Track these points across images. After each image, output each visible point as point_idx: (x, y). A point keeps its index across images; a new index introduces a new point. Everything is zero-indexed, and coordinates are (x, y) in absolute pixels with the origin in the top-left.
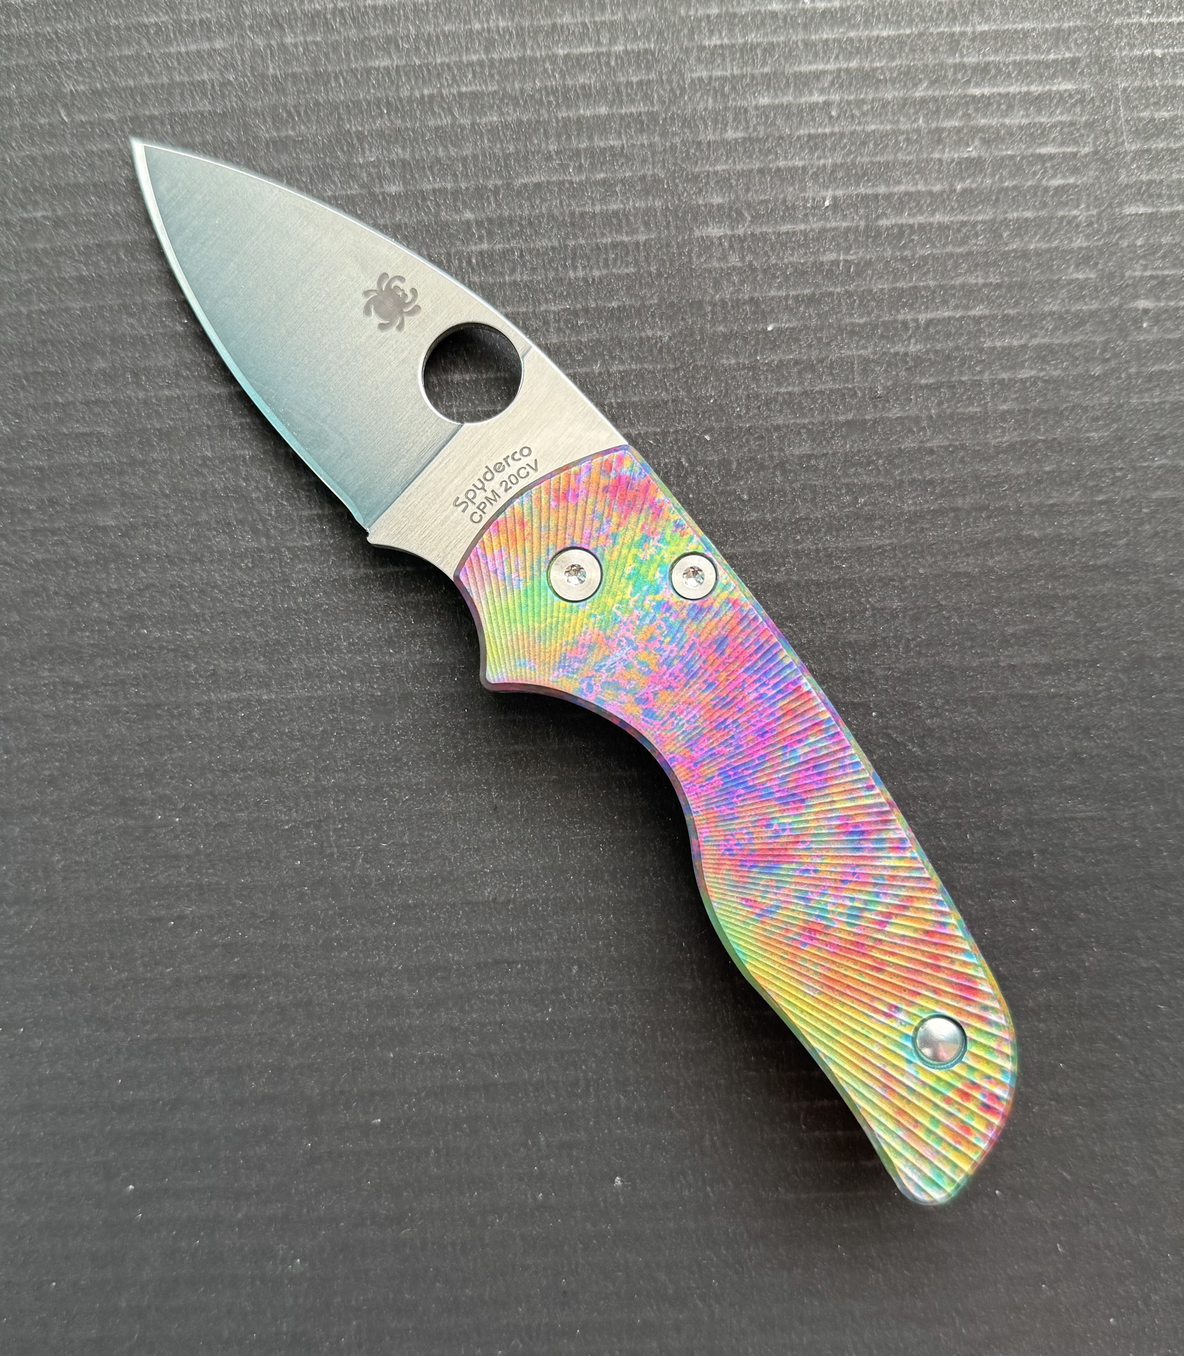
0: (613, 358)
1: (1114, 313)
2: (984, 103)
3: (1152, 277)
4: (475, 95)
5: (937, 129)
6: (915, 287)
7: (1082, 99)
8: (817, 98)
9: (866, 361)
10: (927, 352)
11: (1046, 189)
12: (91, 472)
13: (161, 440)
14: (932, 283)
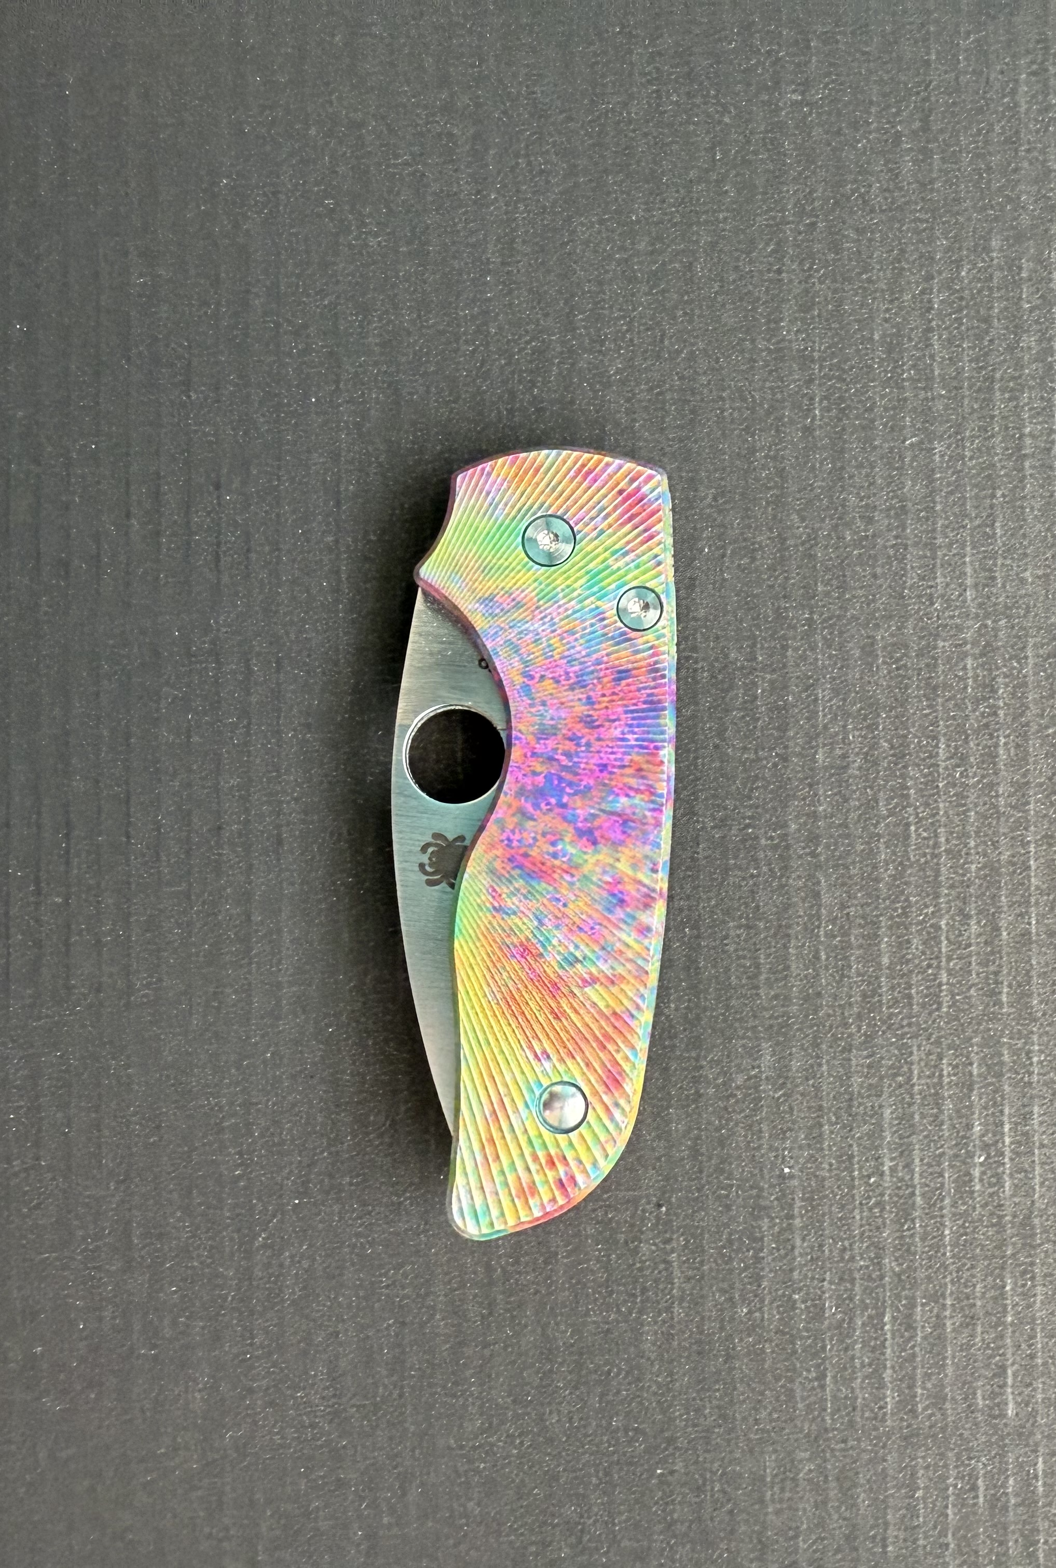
1: (672, 1442)
3: (704, 1480)
4: (906, 839)
5: (854, 1278)
6: (703, 1250)
7: (878, 1418)
8: (888, 1164)
10: (642, 1261)
11: (792, 1381)
14: (706, 1267)
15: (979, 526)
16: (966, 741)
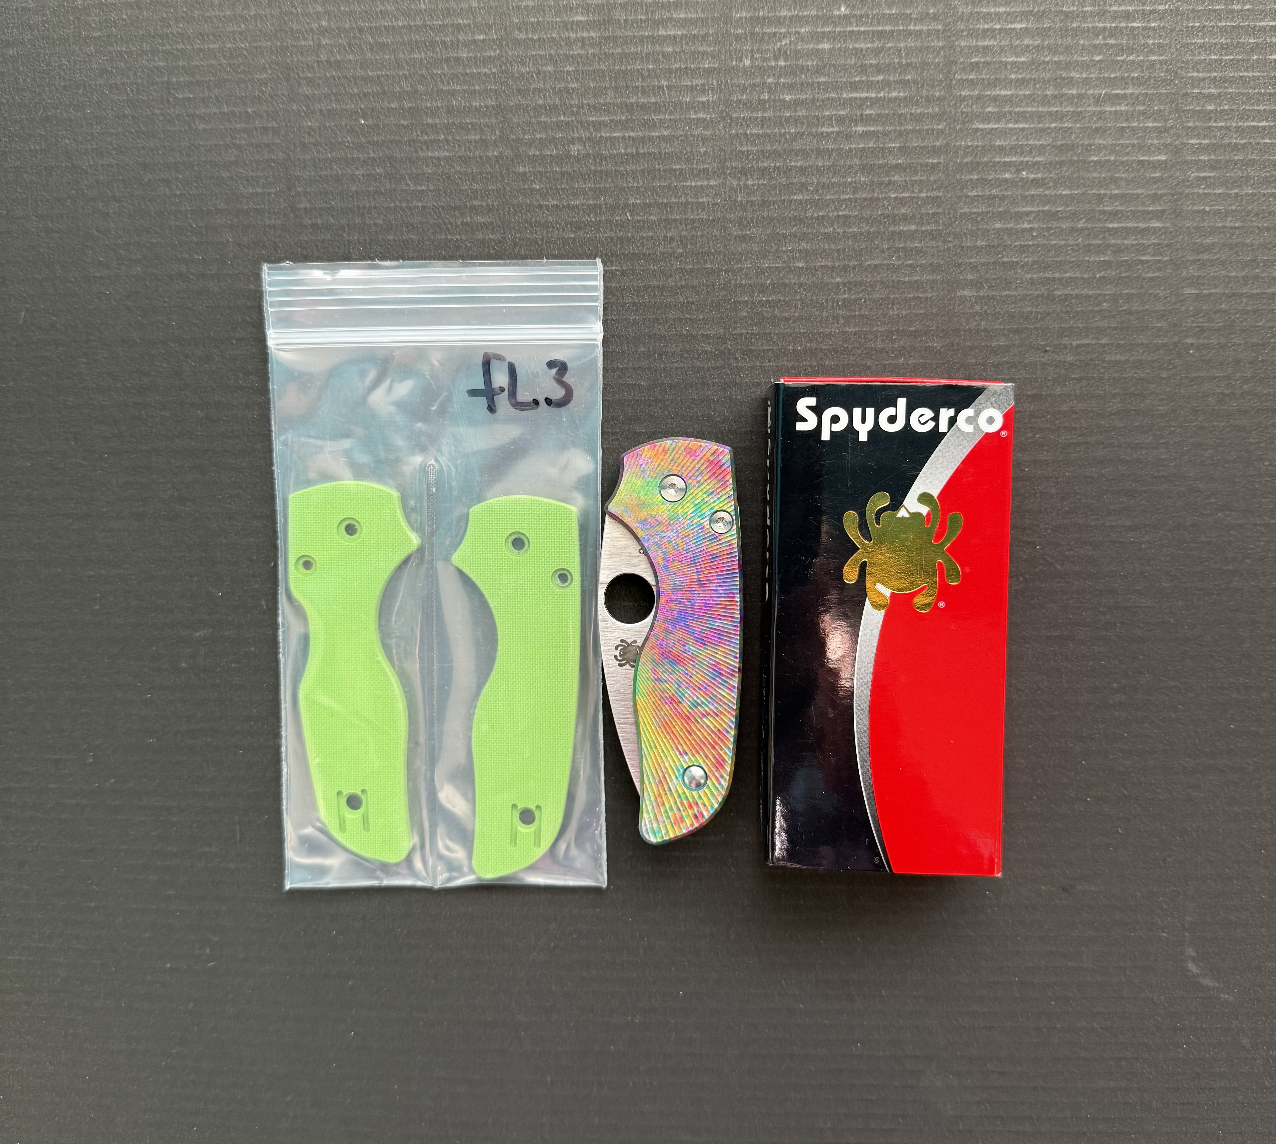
0: (911, 356)
1: (1176, 345)
2: (1114, 232)
3: (1197, 327)
4: (846, 217)
5: (1088, 244)
6: (1071, 327)
7: (1165, 231)
8: (1026, 226)
9: (1044, 364)
10: (1076, 361)
11: (1144, 279)
12: (634, 404)
13: (671, 389)
14: (1081, 325)
15: (675, 178)
16: (793, 184)
